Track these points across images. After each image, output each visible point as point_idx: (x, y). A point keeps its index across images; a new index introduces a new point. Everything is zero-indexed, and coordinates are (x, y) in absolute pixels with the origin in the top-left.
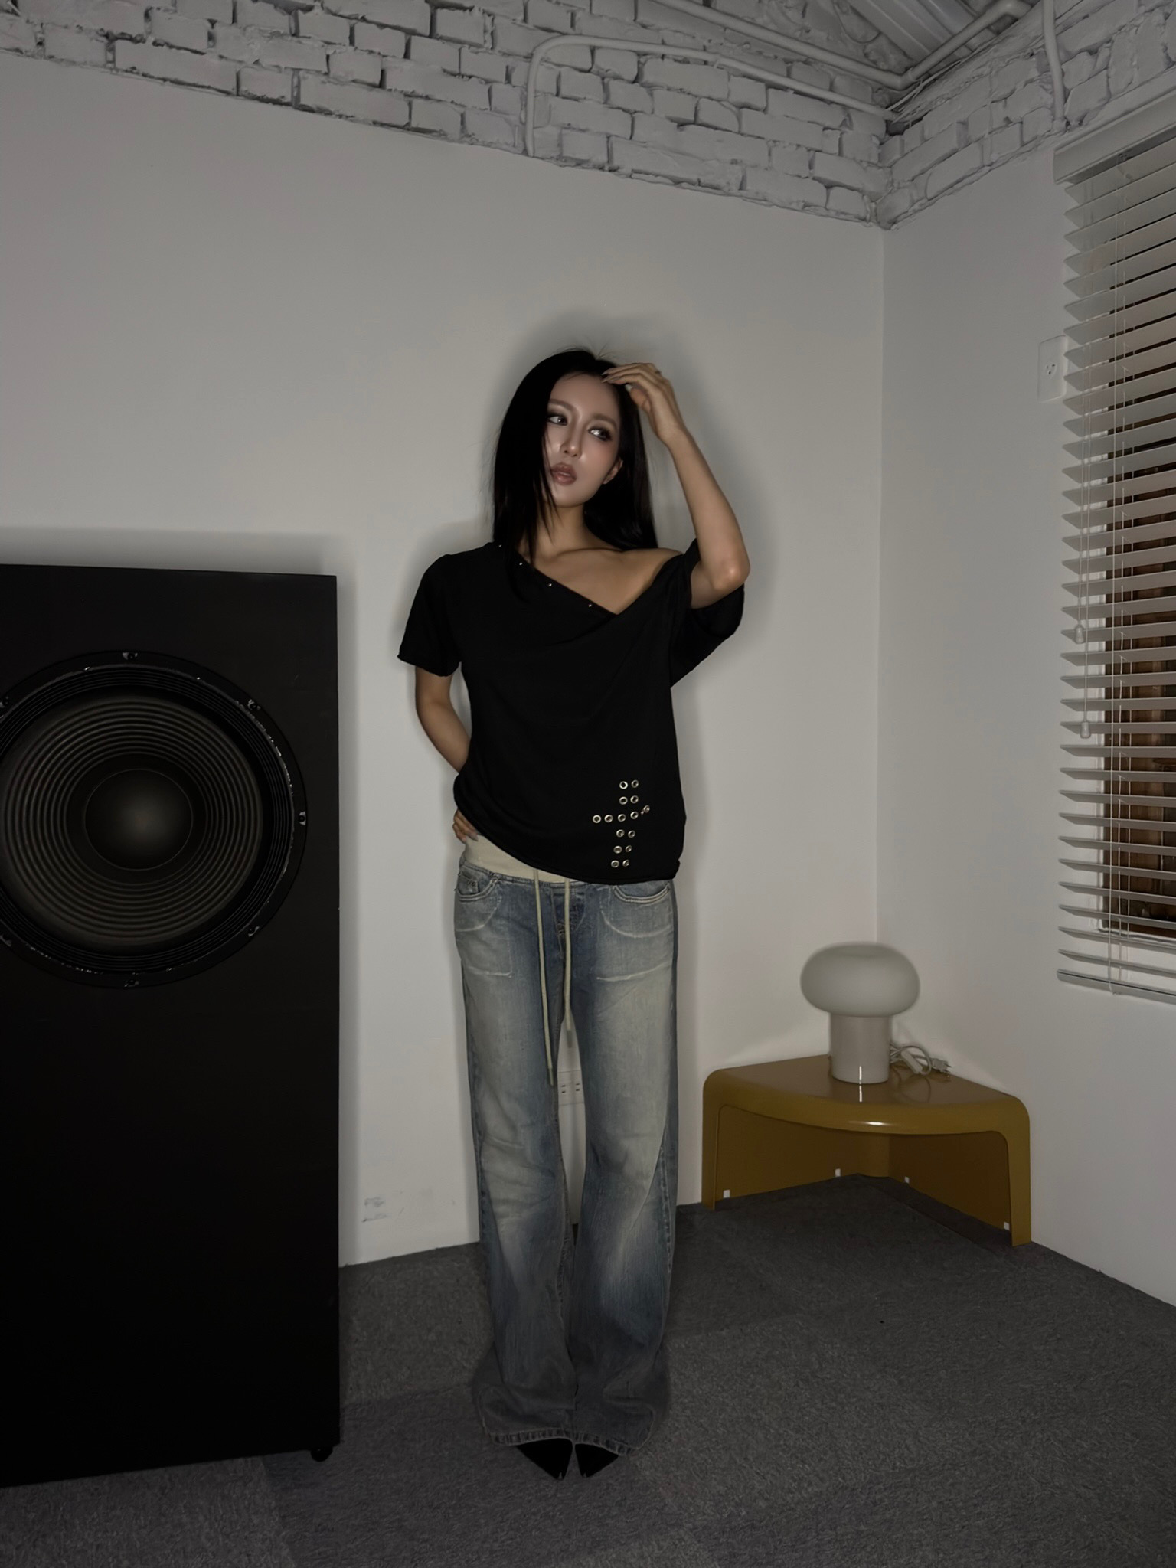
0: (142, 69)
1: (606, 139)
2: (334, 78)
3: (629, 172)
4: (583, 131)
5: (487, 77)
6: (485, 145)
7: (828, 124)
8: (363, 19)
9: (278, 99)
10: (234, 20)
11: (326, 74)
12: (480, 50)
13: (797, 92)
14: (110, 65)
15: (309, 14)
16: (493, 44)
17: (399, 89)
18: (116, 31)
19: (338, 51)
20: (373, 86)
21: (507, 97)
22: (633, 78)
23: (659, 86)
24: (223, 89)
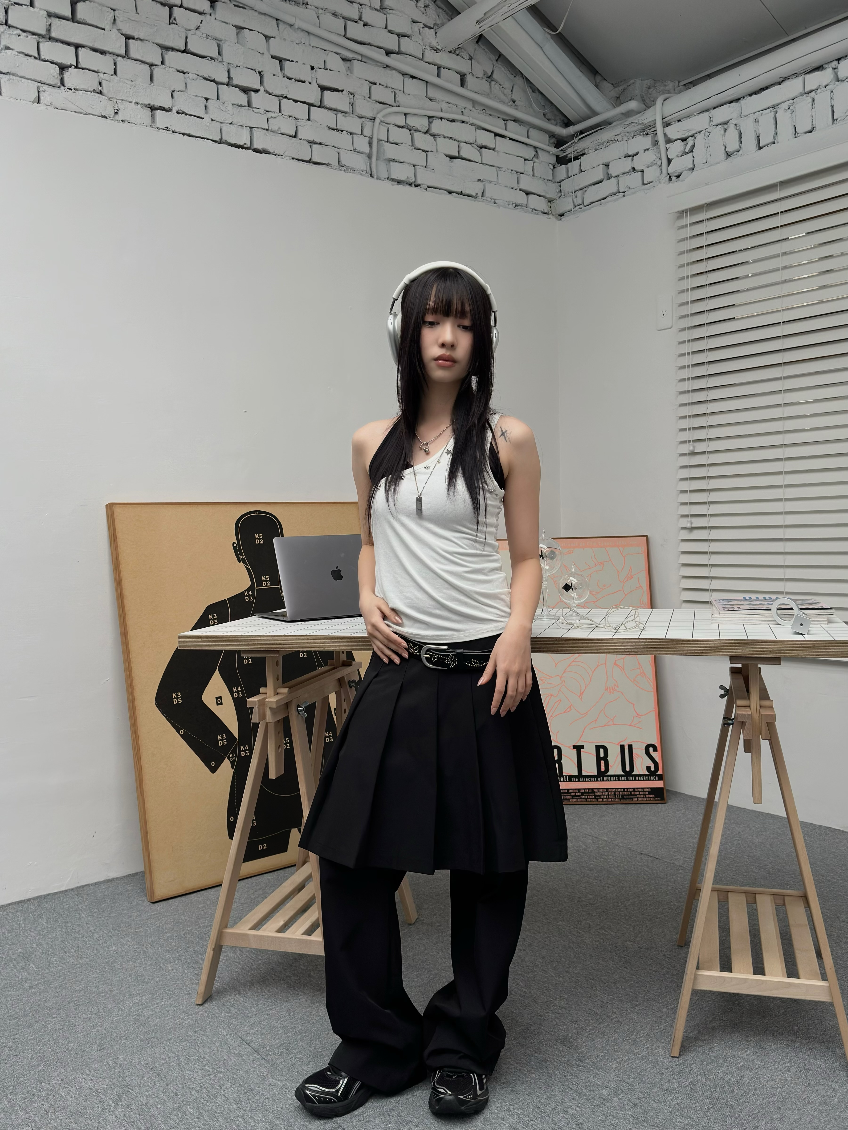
0: (170, 128)
1: (413, 168)
2: (271, 132)
3: (426, 186)
4: (401, 162)
5: (351, 131)
6: (352, 172)
7: (527, 158)
8: (286, 97)
9: (243, 146)
10: (218, 98)
11: (267, 130)
12: (346, 115)
13: (510, 139)
14: (153, 125)
15: (257, 94)
16: (353, 111)
17: (305, 138)
18: (157, 104)
19: (273, 116)
20: (291, 136)
21: (361, 143)
22: (425, 131)
23: (439, 136)
24: (214, 139)
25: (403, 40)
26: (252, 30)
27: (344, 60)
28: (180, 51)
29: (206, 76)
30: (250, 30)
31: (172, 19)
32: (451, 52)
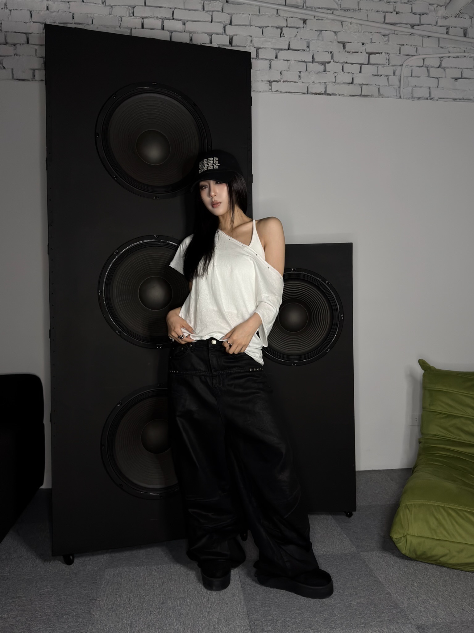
0: (279, 90)
1: (428, 89)
2: (337, 83)
3: (437, 98)
4: (421, 87)
5: (387, 74)
6: (386, 97)
8: (346, 63)
9: (320, 93)
10: (306, 70)
11: (335, 82)
12: (384, 66)
14: (270, 90)
15: (329, 64)
16: (389, 63)
17: (358, 83)
18: (272, 80)
19: (338, 74)
20: (350, 83)
21: (394, 80)
22: (438, 66)
23: (448, 67)
24: (304, 92)
25: (422, 17)
26: (327, 30)
27: (384, 35)
28: (286, 50)
29: (300, 60)
30: (325, 31)
31: (282, 34)
32: (456, 17)
